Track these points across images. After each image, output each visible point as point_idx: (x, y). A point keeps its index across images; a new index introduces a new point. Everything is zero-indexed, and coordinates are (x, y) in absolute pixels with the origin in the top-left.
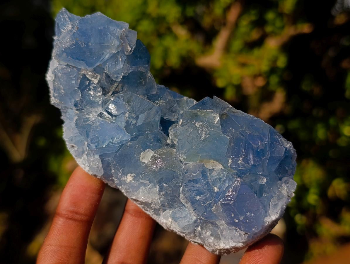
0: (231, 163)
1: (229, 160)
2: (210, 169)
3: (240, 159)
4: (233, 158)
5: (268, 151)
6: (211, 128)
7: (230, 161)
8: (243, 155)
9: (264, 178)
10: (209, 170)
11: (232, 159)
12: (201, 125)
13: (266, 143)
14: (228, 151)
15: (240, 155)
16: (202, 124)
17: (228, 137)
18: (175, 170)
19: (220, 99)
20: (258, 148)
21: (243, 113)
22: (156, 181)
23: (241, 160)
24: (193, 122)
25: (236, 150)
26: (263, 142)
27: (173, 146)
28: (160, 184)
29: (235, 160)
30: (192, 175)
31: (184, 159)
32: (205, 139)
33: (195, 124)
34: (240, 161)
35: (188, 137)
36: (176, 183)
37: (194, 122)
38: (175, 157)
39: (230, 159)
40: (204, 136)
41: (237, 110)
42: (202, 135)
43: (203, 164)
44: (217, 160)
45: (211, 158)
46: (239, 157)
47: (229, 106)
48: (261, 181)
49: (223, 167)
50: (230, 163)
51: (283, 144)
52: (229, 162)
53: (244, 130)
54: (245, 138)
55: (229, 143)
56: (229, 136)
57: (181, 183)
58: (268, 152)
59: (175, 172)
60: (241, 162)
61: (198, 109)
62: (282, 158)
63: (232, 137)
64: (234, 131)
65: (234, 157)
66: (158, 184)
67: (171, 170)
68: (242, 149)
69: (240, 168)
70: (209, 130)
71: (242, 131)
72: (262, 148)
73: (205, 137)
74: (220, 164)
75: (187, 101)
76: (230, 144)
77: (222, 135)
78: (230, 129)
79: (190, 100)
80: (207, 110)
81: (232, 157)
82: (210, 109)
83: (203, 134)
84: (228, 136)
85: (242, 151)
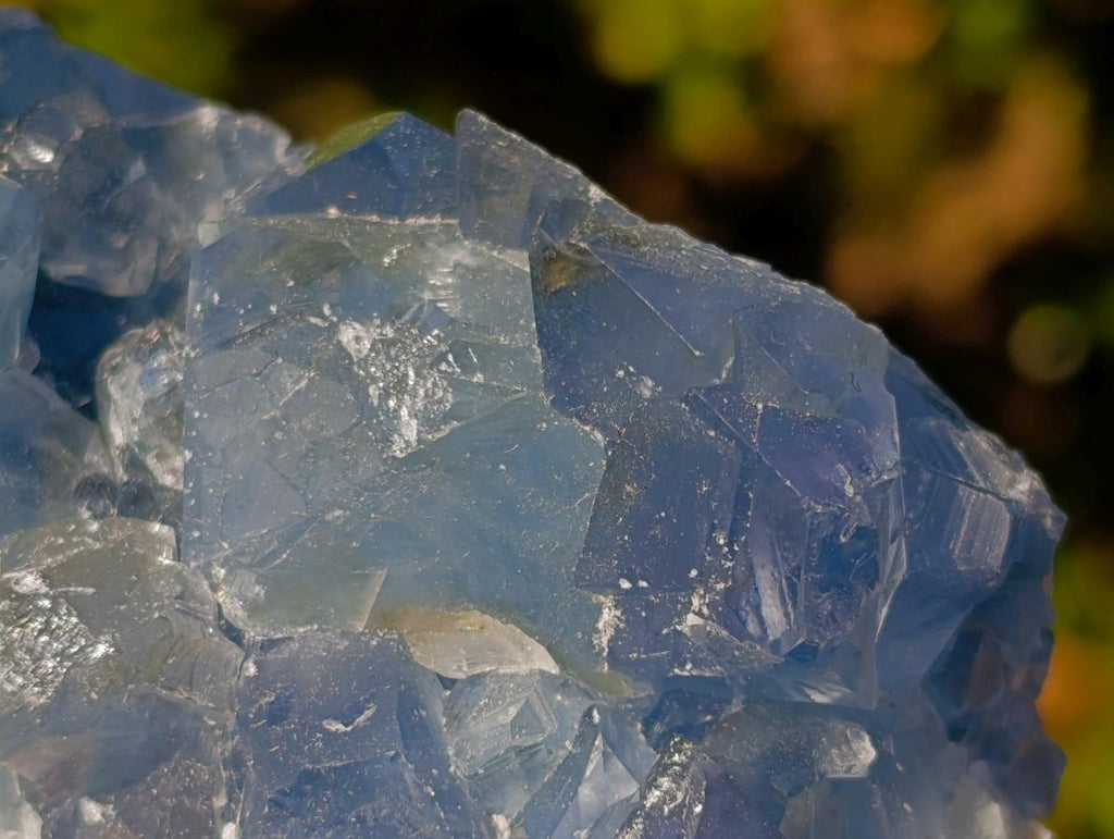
0: (617, 629)
1: (599, 609)
2: (451, 674)
3: (696, 602)
4: (635, 589)
5: (893, 540)
6: (468, 369)
7: (609, 616)
8: (723, 575)
9: (858, 737)
10: (448, 683)
11: (624, 601)
12: (392, 343)
13: (891, 481)
14: (595, 543)
15: (694, 573)
16: (389, 332)
17: (599, 436)
18: (180, 695)
19: (514, 136)
20: (837, 519)
21: (697, 243)
22: (21, 779)
23: (700, 614)
24: (314, 320)
25: (657, 531)
26: (867, 471)
27: (140, 499)
28: (57, 804)
29: (649, 606)
30: (327, 733)
31: (253, 608)
32: (419, 457)
33: (333, 329)
34: (692, 619)
35: (278, 435)
36: (187, 791)
37: (323, 317)
38: (180, 597)
39: (607, 601)
40: (410, 430)
41: (652, 226)
42: (398, 417)
43: (402, 641)
44: (503, 608)
45: (460, 592)
46: (690, 588)
47: (586, 191)
48: (843, 757)
49: (551, 662)
50: (611, 632)
51: (986, 477)
52: (600, 625)
53: (723, 387)
54: (739, 443)
55: (605, 484)
56: (605, 429)
57: (223, 791)
58: (895, 544)
59: (174, 708)
60: (699, 621)
61: (333, 212)
62: (991, 584)
63: (628, 436)
64: (647, 393)
65: (643, 584)
66: (33, 799)
67: (143, 697)
68: (713, 528)
69: (682, 666)
70: (454, 383)
71: (711, 390)
72: (867, 520)
73: (419, 441)
74: (532, 635)
75: (221, 142)
76: (612, 484)
77: (550, 422)
78: (621, 373)
79: (244, 131)
80: (402, 219)
81: (625, 585)
82: (426, 211)
83: (404, 412)
84: (596, 425)
85: (711, 541)
